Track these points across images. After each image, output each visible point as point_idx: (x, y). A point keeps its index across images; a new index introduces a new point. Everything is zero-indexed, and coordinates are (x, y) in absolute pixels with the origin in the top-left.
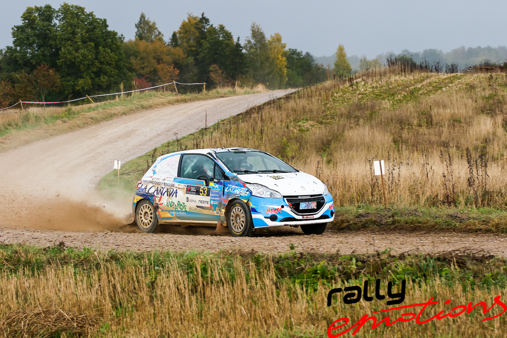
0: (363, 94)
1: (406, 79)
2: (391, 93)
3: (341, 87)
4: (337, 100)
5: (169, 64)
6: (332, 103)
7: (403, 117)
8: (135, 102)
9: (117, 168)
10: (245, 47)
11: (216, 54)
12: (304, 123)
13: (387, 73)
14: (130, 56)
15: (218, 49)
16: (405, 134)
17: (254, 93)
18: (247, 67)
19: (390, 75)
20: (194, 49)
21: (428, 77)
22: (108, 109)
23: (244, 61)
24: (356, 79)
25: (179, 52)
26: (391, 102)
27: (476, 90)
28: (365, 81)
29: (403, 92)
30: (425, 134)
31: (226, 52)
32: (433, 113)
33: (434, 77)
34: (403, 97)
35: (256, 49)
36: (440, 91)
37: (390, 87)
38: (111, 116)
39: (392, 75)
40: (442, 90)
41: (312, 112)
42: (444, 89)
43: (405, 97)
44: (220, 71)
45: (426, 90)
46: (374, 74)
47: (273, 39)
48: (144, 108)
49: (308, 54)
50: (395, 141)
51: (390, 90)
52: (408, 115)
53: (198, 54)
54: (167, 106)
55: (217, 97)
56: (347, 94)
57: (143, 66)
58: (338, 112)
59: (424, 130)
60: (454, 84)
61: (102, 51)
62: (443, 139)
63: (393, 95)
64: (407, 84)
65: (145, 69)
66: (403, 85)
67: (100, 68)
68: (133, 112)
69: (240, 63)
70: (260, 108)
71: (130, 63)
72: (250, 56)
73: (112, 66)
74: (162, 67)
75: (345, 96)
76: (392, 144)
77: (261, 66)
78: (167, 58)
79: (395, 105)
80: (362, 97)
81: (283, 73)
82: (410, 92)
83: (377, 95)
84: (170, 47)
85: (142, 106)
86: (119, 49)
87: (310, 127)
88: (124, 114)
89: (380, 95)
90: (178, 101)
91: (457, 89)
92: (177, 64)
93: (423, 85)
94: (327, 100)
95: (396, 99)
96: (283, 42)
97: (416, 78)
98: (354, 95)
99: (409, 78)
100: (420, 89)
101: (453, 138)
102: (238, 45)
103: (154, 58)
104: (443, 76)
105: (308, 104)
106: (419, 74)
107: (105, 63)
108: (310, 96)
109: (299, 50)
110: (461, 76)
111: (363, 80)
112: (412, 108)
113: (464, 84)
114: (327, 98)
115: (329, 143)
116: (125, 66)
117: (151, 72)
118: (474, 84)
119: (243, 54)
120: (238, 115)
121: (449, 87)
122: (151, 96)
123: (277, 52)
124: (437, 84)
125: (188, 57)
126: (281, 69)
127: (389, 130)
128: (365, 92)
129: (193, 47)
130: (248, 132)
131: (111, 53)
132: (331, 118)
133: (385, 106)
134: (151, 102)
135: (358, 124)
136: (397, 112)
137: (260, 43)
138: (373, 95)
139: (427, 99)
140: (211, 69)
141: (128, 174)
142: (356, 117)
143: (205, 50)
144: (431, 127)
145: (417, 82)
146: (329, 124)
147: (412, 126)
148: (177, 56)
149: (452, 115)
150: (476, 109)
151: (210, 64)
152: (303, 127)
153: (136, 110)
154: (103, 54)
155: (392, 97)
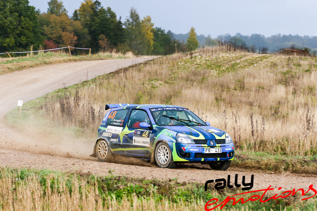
0: (199, 64)
1: (230, 56)
2: (218, 65)
3: (184, 58)
4: (179, 68)
5: (71, 32)
6: (176, 69)
7: (224, 82)
8: (40, 59)
9: (19, 105)
10: (125, 24)
11: (104, 27)
12: (155, 82)
13: (217, 51)
14: (43, 25)
15: (106, 24)
16: (224, 95)
17: (125, 58)
18: (125, 38)
19: (219, 53)
20: (89, 23)
21: (245, 56)
22: (20, 63)
23: (123, 34)
24: (195, 53)
25: (78, 24)
26: (217, 72)
27: (278, 67)
28: (201, 55)
29: (227, 65)
30: (238, 96)
31: (111, 26)
32: (246, 81)
33: (250, 56)
34: (226, 68)
35: (133, 26)
36: (252, 66)
37: (218, 61)
38: (22, 68)
39: (220, 53)
40: (254, 65)
41: (161, 75)
42: (255, 65)
43: (227, 68)
44: (106, 40)
45: (243, 65)
46: (208, 51)
47: (146, 20)
48: (45, 63)
49: (169, 32)
50: (217, 99)
51: (218, 63)
52: (228, 82)
53: (91, 26)
54: (62, 63)
55: (98, 59)
56: (188, 64)
57: (52, 32)
58: (180, 76)
59: (237, 93)
60: (263, 62)
61: (23, 19)
62: (250, 100)
63: (219, 66)
64: (230, 59)
65: (54, 34)
66: (227, 60)
67: (22, 31)
68: (38, 65)
69: (120, 35)
70: (126, 70)
71: (43, 30)
72: (128, 30)
73: (29, 30)
74: (66, 34)
75: (186, 65)
76: (215, 101)
77: (135, 38)
78: (69, 28)
79: (220, 73)
80: (198, 67)
81: (151, 44)
82: (231, 66)
83: (208, 66)
84: (72, 20)
85: (44, 62)
86: (35, 19)
87: (159, 85)
88: (32, 67)
89: (211, 66)
90: (70, 60)
91: (264, 65)
92: (76, 33)
93: (241, 61)
94: (173, 67)
95: (221, 69)
96: (152, 22)
97: (237, 55)
98: (192, 65)
99: (232, 55)
100: (239, 64)
101: (257, 100)
102: (120, 22)
103: (61, 27)
104: (256, 55)
105: (160, 69)
106: (239, 53)
107: (25, 28)
108: (161, 63)
109: (162, 29)
110: (269, 56)
111: (200, 55)
112: (232, 77)
113: (270, 63)
114: (173, 65)
115: (170, 97)
116: (40, 31)
117: (58, 37)
118: (277, 63)
119: (123, 29)
120: (110, 73)
121: (259, 63)
122: (52, 56)
123: (147, 29)
124: (251, 61)
125: (84, 28)
126: (149, 41)
127: (213, 91)
128: (200, 63)
129: (88, 21)
130: (115, 86)
131: (30, 21)
132: (175, 80)
133: (213, 74)
134: (51, 60)
135: (192, 86)
136: (221, 79)
137: (136, 21)
138: (205, 66)
139: (242, 71)
140: (100, 37)
141: (27, 110)
142: (192, 80)
143: (96, 24)
144: (243, 91)
145: (237, 58)
146: (172, 84)
147: (230, 89)
148: (76, 27)
149: (259, 84)
150: (276, 80)
151: (99, 34)
152: (154, 85)
153: (40, 65)
154: (24, 22)
155: (219, 68)
